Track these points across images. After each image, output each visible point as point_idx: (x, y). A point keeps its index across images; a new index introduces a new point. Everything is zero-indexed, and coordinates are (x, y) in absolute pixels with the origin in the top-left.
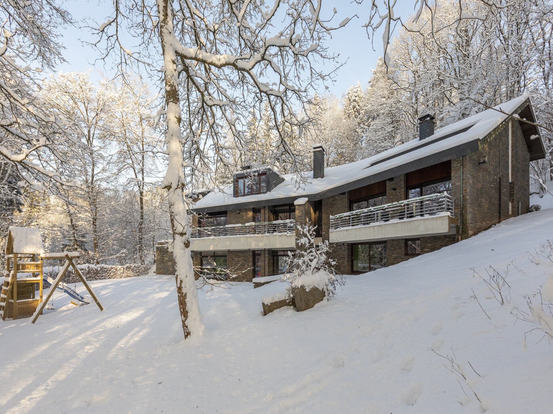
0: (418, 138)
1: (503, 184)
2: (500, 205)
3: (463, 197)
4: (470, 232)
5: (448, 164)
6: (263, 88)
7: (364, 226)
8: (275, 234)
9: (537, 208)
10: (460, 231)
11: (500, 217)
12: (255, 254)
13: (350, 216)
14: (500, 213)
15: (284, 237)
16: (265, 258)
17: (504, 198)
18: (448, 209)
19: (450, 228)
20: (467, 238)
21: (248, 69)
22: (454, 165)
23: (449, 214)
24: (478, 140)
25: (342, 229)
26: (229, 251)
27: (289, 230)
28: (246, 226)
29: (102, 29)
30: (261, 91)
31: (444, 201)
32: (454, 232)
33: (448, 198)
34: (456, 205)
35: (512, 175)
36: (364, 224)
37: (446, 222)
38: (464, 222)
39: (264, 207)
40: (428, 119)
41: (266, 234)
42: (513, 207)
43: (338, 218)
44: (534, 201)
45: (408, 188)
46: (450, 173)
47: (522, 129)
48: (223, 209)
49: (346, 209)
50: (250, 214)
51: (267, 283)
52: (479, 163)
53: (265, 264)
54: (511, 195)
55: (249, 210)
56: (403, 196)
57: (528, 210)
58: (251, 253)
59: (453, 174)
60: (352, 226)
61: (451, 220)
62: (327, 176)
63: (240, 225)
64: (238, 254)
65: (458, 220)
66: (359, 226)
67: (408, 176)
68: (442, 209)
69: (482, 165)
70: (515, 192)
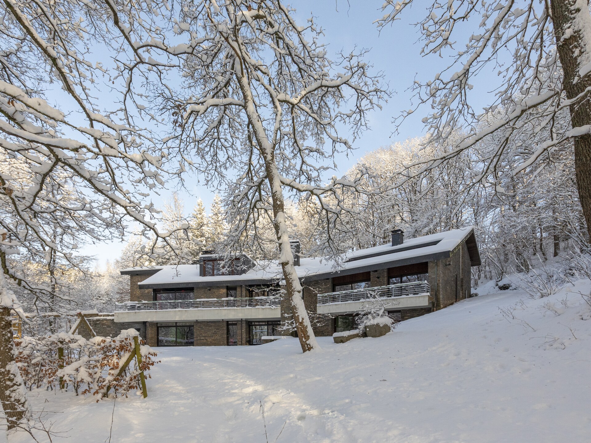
0: (391, 244)
1: (458, 279)
2: (456, 291)
3: (437, 284)
4: (442, 306)
5: (426, 264)
6: (325, 207)
7: (353, 302)
8: (257, 307)
9: (476, 295)
10: (435, 305)
11: (456, 299)
12: (229, 324)
13: (339, 295)
14: (456, 296)
15: (268, 310)
16: (242, 326)
17: (459, 288)
18: (428, 292)
19: (429, 303)
20: (440, 309)
21: (318, 194)
22: (430, 265)
23: (428, 294)
24: (449, 251)
25: (331, 304)
26: (197, 322)
27: (273, 304)
28: (223, 301)
29: (164, 141)
30: (323, 208)
31: (425, 286)
32: (431, 306)
33: (427, 284)
34: (432, 289)
35: (462, 274)
36: (353, 300)
37: (427, 299)
38: (438, 299)
39: (241, 286)
40: (400, 232)
41: (247, 307)
42: (462, 293)
43: (326, 296)
44: (473, 291)
45: (390, 277)
46: (428, 269)
47: (467, 246)
48: (190, 286)
49: (330, 290)
50: (225, 291)
51: (276, 340)
52: (446, 265)
53: (242, 332)
54: (462, 286)
55: (222, 287)
56: (386, 282)
57: (470, 296)
58: (225, 324)
59: (429, 270)
60: (342, 301)
61: (430, 298)
62: (303, 265)
63: (216, 299)
64: (208, 324)
65: (433, 298)
66: (349, 302)
67: (389, 270)
68: (424, 291)
69: (447, 266)
70: (464, 284)
